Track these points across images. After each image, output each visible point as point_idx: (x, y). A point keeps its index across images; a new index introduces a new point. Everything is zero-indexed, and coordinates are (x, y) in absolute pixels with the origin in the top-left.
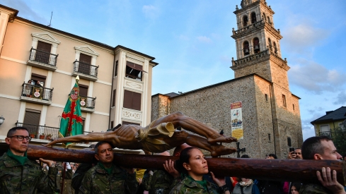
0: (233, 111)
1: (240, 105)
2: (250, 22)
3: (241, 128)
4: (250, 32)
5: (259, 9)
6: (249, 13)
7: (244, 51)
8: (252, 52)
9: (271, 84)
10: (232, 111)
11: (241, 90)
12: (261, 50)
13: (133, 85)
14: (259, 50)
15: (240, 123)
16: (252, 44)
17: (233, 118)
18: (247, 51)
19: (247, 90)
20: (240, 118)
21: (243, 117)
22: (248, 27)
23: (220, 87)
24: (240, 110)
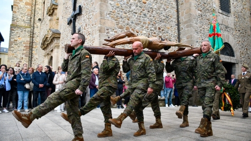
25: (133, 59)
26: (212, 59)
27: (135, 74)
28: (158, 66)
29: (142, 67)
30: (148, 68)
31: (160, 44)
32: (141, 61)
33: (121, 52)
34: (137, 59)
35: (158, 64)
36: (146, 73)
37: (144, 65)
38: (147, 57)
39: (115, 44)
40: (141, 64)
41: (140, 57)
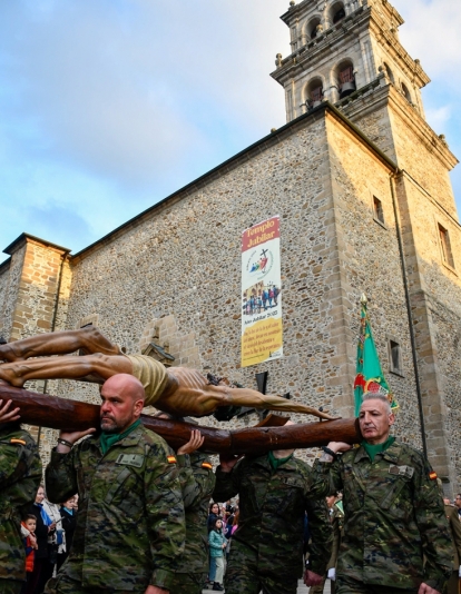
0: (250, 257)
1: (275, 231)
2: (324, 25)
3: (276, 313)
6: (324, 7)
9: (397, 174)
10: (246, 256)
11: (281, 175)
12: (360, 86)
14: (353, 88)
15: (274, 294)
16: (333, 82)
17: (248, 281)
19: (300, 172)
20: (273, 278)
21: (286, 271)
22: (321, 40)
24: (274, 246)
25: (94, 449)
26: (402, 469)
27: (99, 519)
28: (189, 481)
29: (134, 488)
30: (157, 493)
31: (207, 394)
32: (128, 458)
33: (46, 408)
34: (113, 448)
35: (190, 471)
36: (146, 512)
37: (140, 479)
38: (154, 447)
39: (26, 374)
40: (126, 472)
41: (126, 442)
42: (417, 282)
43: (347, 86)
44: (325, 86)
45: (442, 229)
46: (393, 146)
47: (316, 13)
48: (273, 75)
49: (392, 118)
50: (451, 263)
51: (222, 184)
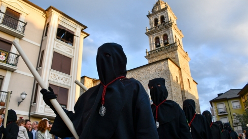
2: (159, 23)
4: (161, 30)
5: (167, 13)
6: (159, 16)
7: (156, 44)
8: (162, 45)
9: (180, 69)
11: (157, 72)
12: (170, 43)
13: (64, 48)
14: (168, 43)
16: (162, 39)
18: (158, 44)
19: (162, 72)
22: (158, 27)
23: (138, 70)
42: (185, 95)
43: (166, 41)
44: (160, 40)
45: (188, 80)
46: (178, 61)
47: (156, 17)
48: (145, 33)
49: (178, 53)
50: (190, 88)
51: (141, 70)
